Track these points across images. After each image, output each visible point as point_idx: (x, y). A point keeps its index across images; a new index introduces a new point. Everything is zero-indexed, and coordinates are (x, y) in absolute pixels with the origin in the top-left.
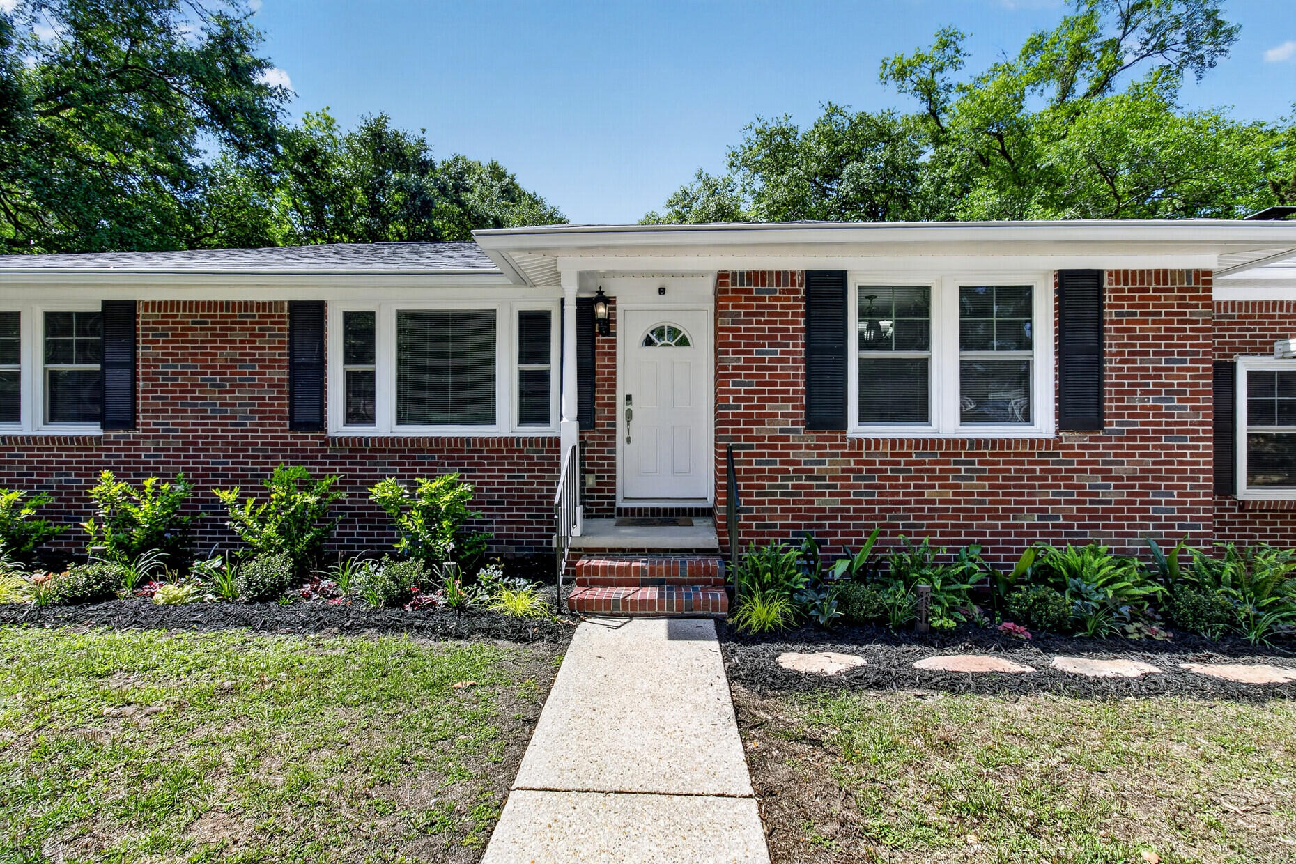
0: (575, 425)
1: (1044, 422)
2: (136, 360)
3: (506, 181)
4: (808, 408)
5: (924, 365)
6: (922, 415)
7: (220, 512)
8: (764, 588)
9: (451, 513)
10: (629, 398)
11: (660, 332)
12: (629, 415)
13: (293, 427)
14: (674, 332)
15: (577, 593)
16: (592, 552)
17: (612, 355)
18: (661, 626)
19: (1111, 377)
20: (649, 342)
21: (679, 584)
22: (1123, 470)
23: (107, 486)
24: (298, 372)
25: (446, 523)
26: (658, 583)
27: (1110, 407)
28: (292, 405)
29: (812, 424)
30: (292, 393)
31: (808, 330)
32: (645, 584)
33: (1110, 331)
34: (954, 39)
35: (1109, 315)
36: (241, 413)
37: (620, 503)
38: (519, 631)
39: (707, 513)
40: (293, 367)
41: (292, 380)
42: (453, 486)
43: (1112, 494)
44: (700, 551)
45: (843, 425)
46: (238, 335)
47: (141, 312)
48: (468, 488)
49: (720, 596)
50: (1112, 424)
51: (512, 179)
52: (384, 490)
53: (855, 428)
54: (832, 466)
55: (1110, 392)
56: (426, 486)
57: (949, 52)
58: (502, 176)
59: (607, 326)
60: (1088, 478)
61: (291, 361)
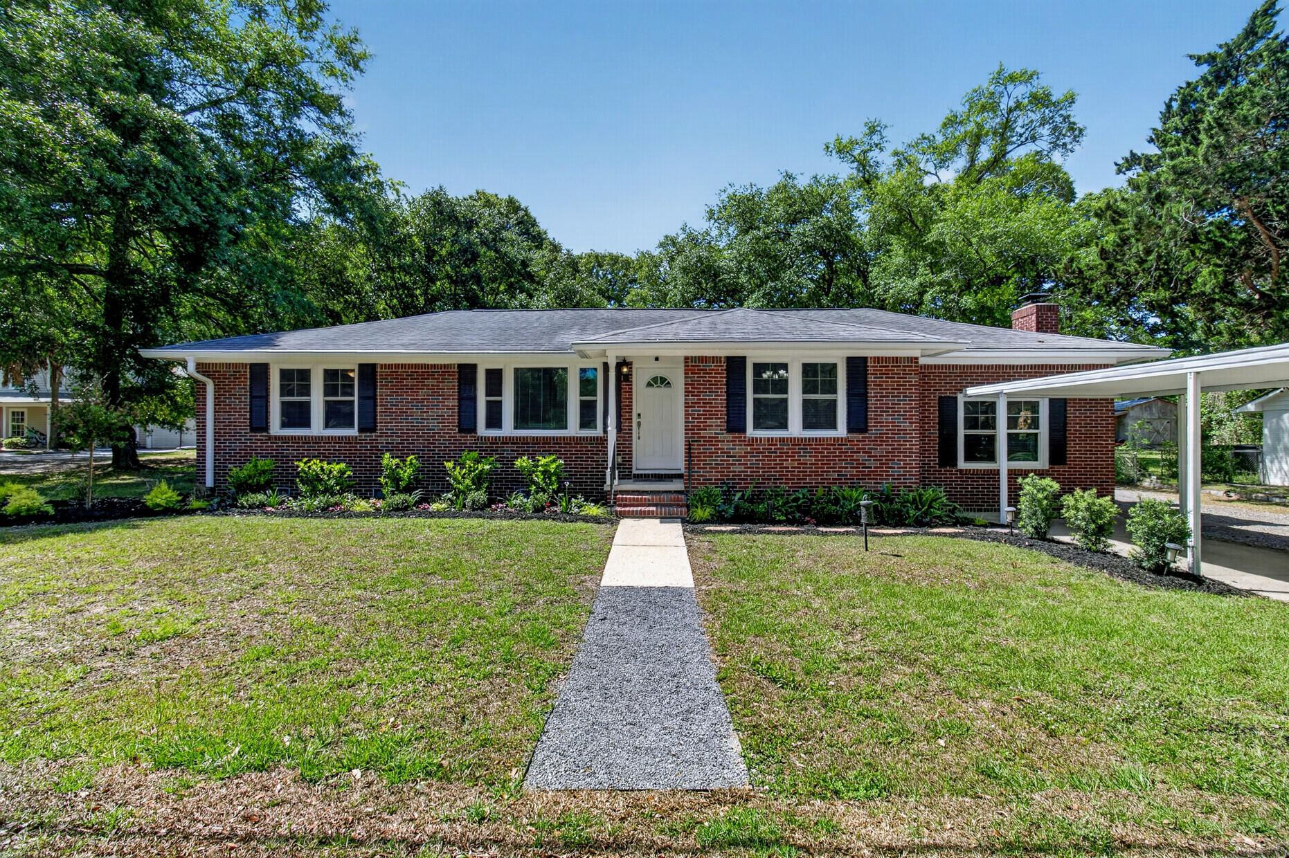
0: (615, 431)
1: (841, 430)
2: (376, 395)
3: (521, 213)
4: (728, 422)
5: (785, 401)
6: (784, 425)
7: (445, 472)
8: (702, 504)
9: (555, 474)
10: (639, 415)
11: (655, 379)
12: (639, 424)
13: (460, 431)
14: (663, 380)
15: (619, 509)
16: (622, 492)
17: (630, 393)
18: (658, 520)
19: (872, 407)
20: (649, 385)
21: (665, 505)
22: (878, 452)
23: (387, 459)
24: (463, 402)
25: (553, 478)
26: (656, 505)
27: (871, 423)
28: (459, 419)
29: (730, 430)
30: (459, 412)
31: (727, 385)
32: (649, 505)
33: (871, 386)
34: (879, 128)
35: (871, 378)
36: (432, 424)
37: (635, 472)
38: (596, 520)
39: (680, 476)
40: (460, 399)
41: (460, 406)
42: (554, 461)
43: (872, 464)
44: (675, 492)
45: (744, 430)
46: (430, 382)
47: (379, 370)
48: (562, 462)
49: (684, 509)
50: (872, 430)
51: (526, 211)
52: (522, 462)
53: (751, 431)
54: (738, 451)
55: (871, 415)
56: (543, 461)
57: (876, 138)
58: (517, 209)
59: (628, 378)
60: (861, 456)
61: (459, 396)
